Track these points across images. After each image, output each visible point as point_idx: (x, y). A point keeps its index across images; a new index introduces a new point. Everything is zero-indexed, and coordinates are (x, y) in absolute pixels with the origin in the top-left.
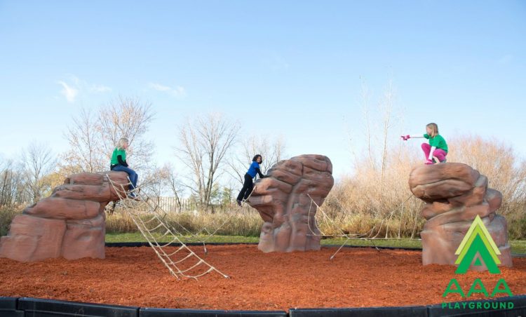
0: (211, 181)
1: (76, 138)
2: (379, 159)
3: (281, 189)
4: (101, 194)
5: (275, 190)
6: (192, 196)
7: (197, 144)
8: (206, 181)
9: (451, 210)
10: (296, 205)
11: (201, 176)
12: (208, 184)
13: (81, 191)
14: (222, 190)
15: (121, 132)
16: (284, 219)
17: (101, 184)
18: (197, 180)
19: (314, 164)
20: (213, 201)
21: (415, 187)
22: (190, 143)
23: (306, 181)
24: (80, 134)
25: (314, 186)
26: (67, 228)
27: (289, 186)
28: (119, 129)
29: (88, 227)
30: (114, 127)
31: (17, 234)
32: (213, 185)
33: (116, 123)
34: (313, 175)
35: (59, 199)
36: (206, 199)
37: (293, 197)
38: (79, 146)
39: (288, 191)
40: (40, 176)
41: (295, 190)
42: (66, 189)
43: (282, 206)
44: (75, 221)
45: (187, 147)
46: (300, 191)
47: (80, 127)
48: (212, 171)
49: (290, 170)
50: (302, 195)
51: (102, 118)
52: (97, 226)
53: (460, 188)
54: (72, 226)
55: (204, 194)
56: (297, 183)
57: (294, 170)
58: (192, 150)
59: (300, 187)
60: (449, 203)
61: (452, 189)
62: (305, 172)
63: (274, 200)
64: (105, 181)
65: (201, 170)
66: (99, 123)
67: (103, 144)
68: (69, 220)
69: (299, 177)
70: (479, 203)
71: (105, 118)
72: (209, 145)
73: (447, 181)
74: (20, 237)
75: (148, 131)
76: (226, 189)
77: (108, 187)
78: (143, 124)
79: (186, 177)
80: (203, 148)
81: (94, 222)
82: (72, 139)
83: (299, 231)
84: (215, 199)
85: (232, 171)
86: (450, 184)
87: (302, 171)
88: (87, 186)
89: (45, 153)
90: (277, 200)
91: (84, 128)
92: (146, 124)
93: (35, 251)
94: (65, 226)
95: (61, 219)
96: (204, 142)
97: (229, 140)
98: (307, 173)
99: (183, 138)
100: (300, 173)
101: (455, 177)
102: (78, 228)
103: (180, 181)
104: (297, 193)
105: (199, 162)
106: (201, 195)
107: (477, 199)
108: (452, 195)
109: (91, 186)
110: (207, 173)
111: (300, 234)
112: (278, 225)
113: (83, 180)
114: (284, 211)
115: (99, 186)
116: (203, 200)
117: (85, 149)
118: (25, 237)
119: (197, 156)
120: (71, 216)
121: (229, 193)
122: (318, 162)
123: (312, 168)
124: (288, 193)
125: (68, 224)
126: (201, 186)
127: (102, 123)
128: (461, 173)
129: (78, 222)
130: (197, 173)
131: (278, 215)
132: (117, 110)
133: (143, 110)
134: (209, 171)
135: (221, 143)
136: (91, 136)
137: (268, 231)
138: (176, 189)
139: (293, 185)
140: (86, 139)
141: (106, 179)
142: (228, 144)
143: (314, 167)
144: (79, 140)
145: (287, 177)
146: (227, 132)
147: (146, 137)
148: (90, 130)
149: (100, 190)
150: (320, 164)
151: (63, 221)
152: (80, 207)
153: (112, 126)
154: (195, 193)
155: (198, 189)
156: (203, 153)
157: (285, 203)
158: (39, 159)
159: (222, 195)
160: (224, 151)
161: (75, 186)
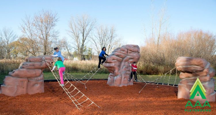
0: (83, 45)
1: (24, 29)
2: (156, 39)
3: (118, 60)
4: (42, 66)
5: (115, 61)
6: (75, 51)
7: (77, 29)
8: (81, 45)
9: (193, 77)
10: (124, 67)
11: (79, 43)
12: (82, 46)
13: (33, 66)
14: (88, 49)
15: (44, 27)
16: (119, 73)
17: (41, 62)
18: (77, 45)
19: (132, 49)
20: (84, 53)
21: (178, 66)
22: (74, 29)
23: (129, 57)
24: (26, 27)
25: (132, 59)
26: (28, 81)
27: (121, 59)
28: (43, 25)
29: (37, 80)
30: (41, 24)
31: (8, 85)
32: (84, 47)
33: (42, 22)
34: (132, 54)
35: (24, 69)
36: (81, 53)
37: (123, 63)
38: (26, 33)
39: (121, 61)
40: (9, 42)
41: (124, 61)
42: (27, 64)
43: (118, 67)
44: (31, 78)
45: (73, 30)
46: (126, 61)
47: (26, 24)
48: (84, 41)
49: (122, 52)
50: (127, 62)
51: (35, 20)
52: (41, 79)
53: (198, 69)
54: (30, 80)
55: (80, 50)
56: (125, 57)
57: (124, 52)
58: (75, 31)
59: (126, 59)
60: (192, 74)
61: (195, 69)
62: (128, 53)
63: (115, 65)
64: (43, 60)
65: (79, 41)
66: (34, 22)
67: (37, 32)
68: (29, 78)
69: (126, 55)
70: (206, 76)
71: (37, 20)
72: (82, 30)
73: (193, 66)
74: (9, 86)
75: (56, 26)
76: (89, 48)
77: (44, 63)
78: (54, 23)
79: (72, 43)
80: (79, 31)
81: (39, 78)
82: (22, 29)
83: (125, 78)
84: (85, 53)
85: (92, 41)
86: (194, 67)
87: (127, 52)
88: (35, 63)
89: (10, 32)
90: (116, 65)
91: (28, 24)
92: (56, 23)
93: (16, 92)
94: (27, 81)
95: (26, 78)
96: (80, 28)
97: (91, 27)
98: (129, 53)
99: (71, 26)
100: (126, 53)
101: (197, 64)
102: (33, 81)
103: (70, 45)
104: (124, 62)
105: (78, 37)
106: (79, 51)
107: (205, 74)
108: (194, 71)
109: (37, 63)
110: (81, 42)
111: (125, 79)
112: (116, 75)
113: (33, 60)
114: (119, 70)
115: (41, 63)
116: (80, 53)
117: (29, 34)
118: (11, 86)
119: (77, 34)
120: (29, 76)
121: (90, 50)
122: (134, 48)
123: (131, 51)
124: (121, 62)
125: (29, 80)
126: (79, 47)
127: (36, 22)
128: (200, 63)
129: (33, 78)
130: (77, 42)
131: (116, 71)
132: (42, 16)
133: (53, 16)
134: (82, 41)
135: (87, 28)
136: (31, 28)
137: (111, 77)
138: (68, 49)
139: (123, 58)
140: (29, 29)
141: (43, 59)
142: (90, 30)
143: (132, 50)
144: (26, 30)
145: (121, 55)
146: (90, 24)
147: (55, 28)
148: (30, 25)
149: (41, 65)
150: (135, 49)
151: (27, 79)
152: (33, 72)
153: (40, 24)
154: (77, 50)
155: (77, 48)
156: (79, 33)
157: (119, 66)
158: (8, 35)
159: (88, 51)
160: (89, 32)
161: (30, 63)
